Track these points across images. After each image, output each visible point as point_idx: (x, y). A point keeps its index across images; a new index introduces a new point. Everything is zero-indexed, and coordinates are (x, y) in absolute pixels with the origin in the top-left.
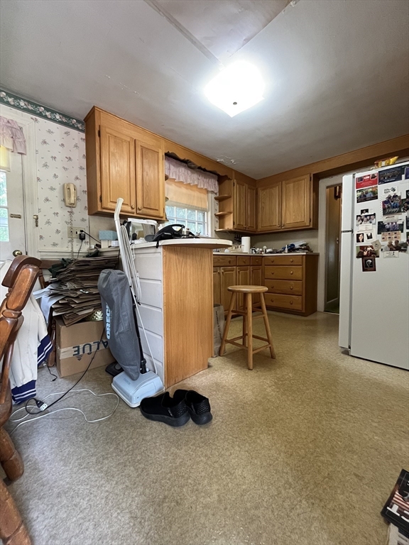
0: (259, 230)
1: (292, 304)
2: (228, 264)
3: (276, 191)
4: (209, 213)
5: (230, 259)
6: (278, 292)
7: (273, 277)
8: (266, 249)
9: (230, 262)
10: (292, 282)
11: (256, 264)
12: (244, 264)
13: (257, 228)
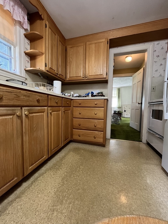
0: (67, 79)
1: (95, 138)
2: (36, 104)
3: (81, 50)
4: (17, 49)
5: (38, 98)
6: (85, 128)
7: (80, 116)
8: (73, 94)
9: (38, 101)
10: (96, 121)
11: (67, 105)
12: (56, 105)
13: (66, 78)
